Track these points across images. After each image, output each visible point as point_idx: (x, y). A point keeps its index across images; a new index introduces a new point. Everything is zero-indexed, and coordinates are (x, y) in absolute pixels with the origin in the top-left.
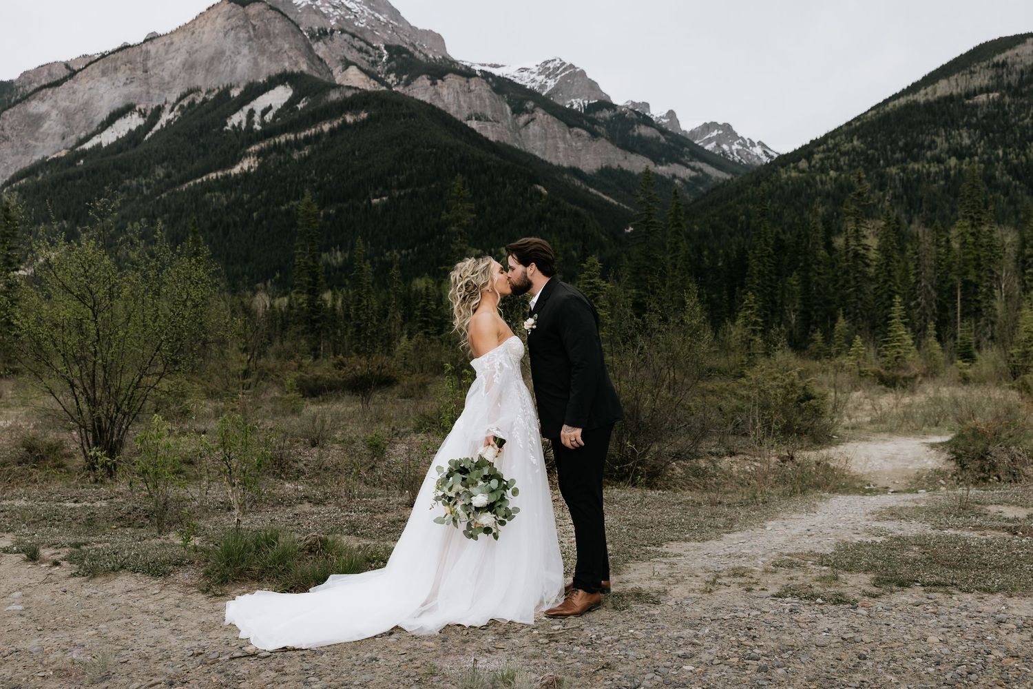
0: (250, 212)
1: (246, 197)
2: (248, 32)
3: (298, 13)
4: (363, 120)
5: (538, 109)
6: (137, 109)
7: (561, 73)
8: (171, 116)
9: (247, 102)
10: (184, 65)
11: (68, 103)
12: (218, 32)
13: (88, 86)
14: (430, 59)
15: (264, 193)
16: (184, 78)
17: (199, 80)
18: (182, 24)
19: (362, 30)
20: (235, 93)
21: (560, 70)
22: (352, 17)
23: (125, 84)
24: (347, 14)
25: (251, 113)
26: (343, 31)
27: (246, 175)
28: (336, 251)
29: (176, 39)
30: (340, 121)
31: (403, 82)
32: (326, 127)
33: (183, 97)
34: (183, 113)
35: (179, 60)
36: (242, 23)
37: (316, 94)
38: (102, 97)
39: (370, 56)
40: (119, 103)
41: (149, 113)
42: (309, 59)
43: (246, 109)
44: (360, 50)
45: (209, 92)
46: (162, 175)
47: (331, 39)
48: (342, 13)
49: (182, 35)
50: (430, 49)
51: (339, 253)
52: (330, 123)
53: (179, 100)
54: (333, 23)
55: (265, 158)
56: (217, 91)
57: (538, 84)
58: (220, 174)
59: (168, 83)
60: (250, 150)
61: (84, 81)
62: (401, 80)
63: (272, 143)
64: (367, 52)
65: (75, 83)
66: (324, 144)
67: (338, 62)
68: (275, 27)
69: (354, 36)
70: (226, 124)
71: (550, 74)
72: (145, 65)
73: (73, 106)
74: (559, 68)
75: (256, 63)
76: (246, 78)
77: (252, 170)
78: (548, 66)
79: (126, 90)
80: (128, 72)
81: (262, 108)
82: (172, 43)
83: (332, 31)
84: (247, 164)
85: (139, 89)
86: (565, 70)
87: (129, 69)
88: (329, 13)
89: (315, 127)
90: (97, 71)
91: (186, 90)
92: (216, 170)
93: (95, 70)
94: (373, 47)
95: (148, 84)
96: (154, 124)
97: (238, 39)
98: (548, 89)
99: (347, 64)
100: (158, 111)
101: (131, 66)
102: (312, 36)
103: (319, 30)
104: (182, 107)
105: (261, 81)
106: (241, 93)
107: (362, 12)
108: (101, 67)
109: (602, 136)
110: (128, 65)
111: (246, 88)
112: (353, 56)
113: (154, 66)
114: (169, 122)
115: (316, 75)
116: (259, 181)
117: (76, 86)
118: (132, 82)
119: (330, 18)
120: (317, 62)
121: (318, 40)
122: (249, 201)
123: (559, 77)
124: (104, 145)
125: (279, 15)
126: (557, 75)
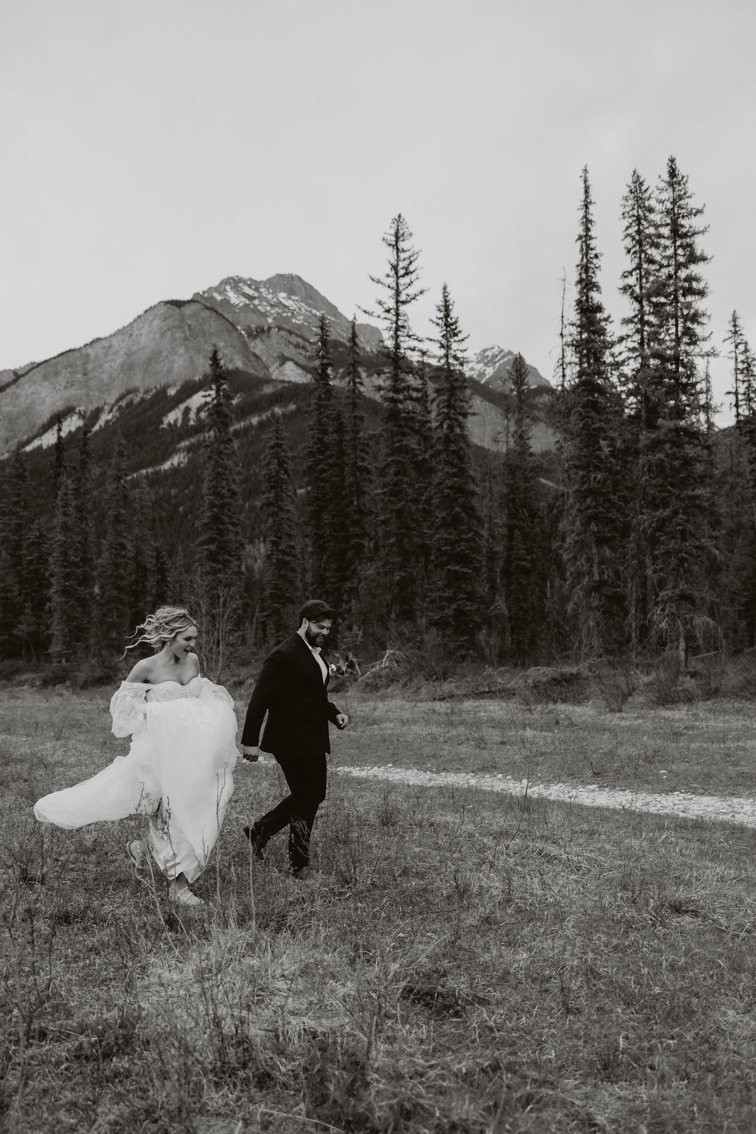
0: (176, 506)
1: (173, 492)
2: (184, 332)
3: (236, 313)
4: (292, 412)
5: (475, 396)
6: (77, 411)
7: (499, 360)
8: (110, 417)
9: (182, 400)
10: (122, 367)
11: (11, 408)
12: (155, 333)
13: (30, 391)
14: (367, 353)
15: (192, 487)
16: (123, 379)
17: (137, 381)
18: (120, 327)
19: (300, 327)
20: (172, 392)
21: (499, 357)
22: (290, 314)
23: (66, 388)
24: (284, 312)
25: (187, 410)
26: (280, 328)
27: (175, 470)
28: (260, 542)
29: (114, 342)
30: (269, 414)
31: (339, 375)
32: (255, 420)
33: (121, 398)
34: (121, 413)
35: (118, 362)
36: (177, 323)
37: (250, 389)
38: (44, 401)
39: (307, 351)
40: (60, 406)
41: (88, 414)
42: (244, 356)
43: (182, 407)
44: (297, 346)
45: (146, 392)
46: (97, 473)
47: (269, 337)
48: (280, 311)
49: (120, 338)
50: (368, 342)
51: (262, 545)
52: (259, 416)
53: (118, 401)
54: (270, 320)
55: (195, 453)
56: (154, 391)
57: (477, 372)
58: (150, 470)
59: (108, 385)
60: (180, 446)
61: (26, 387)
62: (337, 373)
63: (202, 438)
64: (304, 348)
65: (17, 388)
66: (253, 437)
67: (275, 358)
68: (210, 326)
69: (290, 332)
70: (162, 422)
71: (488, 362)
72: (85, 368)
73: (16, 410)
74: (497, 356)
75: (192, 362)
76: (183, 376)
77: (182, 465)
78: (486, 354)
79: (66, 394)
80: (68, 375)
81: (198, 405)
82: (111, 346)
83: (269, 329)
84: (176, 460)
85: (79, 392)
86: (503, 357)
87: (70, 373)
88: (266, 311)
89: (244, 421)
90: (39, 375)
91: (124, 391)
92: (146, 467)
93: (37, 375)
94: (310, 343)
95: (88, 386)
96: (93, 425)
97: (174, 339)
98: (487, 377)
99: (284, 360)
100: (98, 412)
101: (71, 370)
102: (250, 334)
103: (256, 328)
104: (120, 407)
105: (197, 379)
106: (178, 392)
107: (300, 309)
108: (43, 372)
109: (541, 421)
110: (69, 369)
111: (183, 387)
112: (290, 352)
113: (94, 369)
114: (107, 422)
115: (251, 371)
116: (187, 476)
117: (18, 391)
118: (72, 385)
119: (268, 316)
120: (252, 359)
121: (255, 337)
122: (176, 496)
123: (497, 365)
124: (45, 447)
125: (214, 314)
126: (495, 363)
